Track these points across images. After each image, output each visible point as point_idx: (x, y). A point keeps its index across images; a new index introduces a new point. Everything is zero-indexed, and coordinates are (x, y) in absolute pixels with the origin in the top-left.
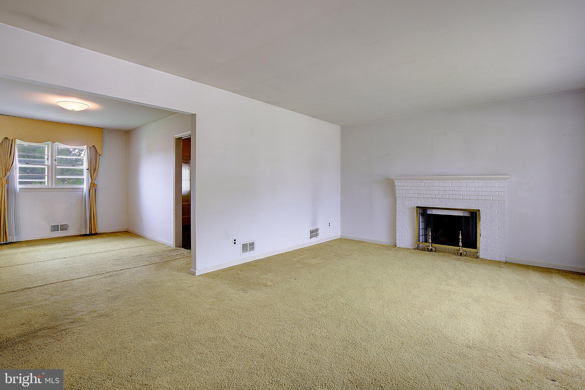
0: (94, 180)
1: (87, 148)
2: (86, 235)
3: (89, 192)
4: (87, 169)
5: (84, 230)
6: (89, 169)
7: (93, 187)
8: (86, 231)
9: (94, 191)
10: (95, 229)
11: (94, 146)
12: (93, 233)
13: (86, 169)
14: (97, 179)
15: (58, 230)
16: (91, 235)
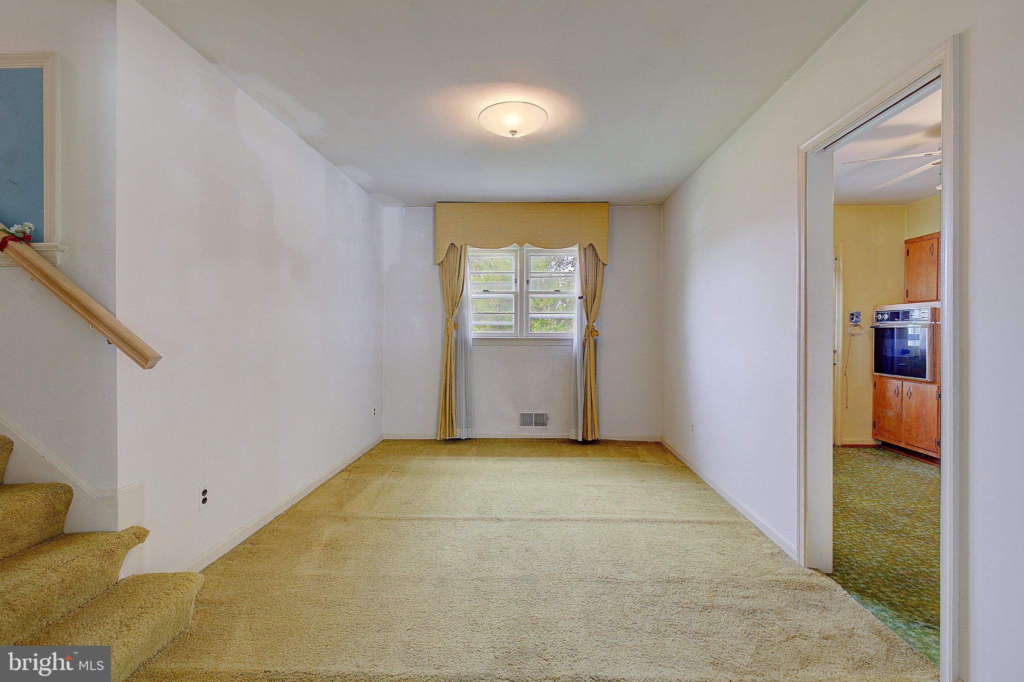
0: (592, 321)
1: (580, 249)
2: (575, 442)
3: (584, 351)
4: (579, 298)
5: (573, 431)
6: (582, 297)
7: (591, 337)
8: (577, 435)
9: (592, 344)
10: (593, 430)
11: (592, 245)
12: (590, 439)
13: (577, 298)
14: (599, 319)
15: (530, 424)
16: (585, 442)
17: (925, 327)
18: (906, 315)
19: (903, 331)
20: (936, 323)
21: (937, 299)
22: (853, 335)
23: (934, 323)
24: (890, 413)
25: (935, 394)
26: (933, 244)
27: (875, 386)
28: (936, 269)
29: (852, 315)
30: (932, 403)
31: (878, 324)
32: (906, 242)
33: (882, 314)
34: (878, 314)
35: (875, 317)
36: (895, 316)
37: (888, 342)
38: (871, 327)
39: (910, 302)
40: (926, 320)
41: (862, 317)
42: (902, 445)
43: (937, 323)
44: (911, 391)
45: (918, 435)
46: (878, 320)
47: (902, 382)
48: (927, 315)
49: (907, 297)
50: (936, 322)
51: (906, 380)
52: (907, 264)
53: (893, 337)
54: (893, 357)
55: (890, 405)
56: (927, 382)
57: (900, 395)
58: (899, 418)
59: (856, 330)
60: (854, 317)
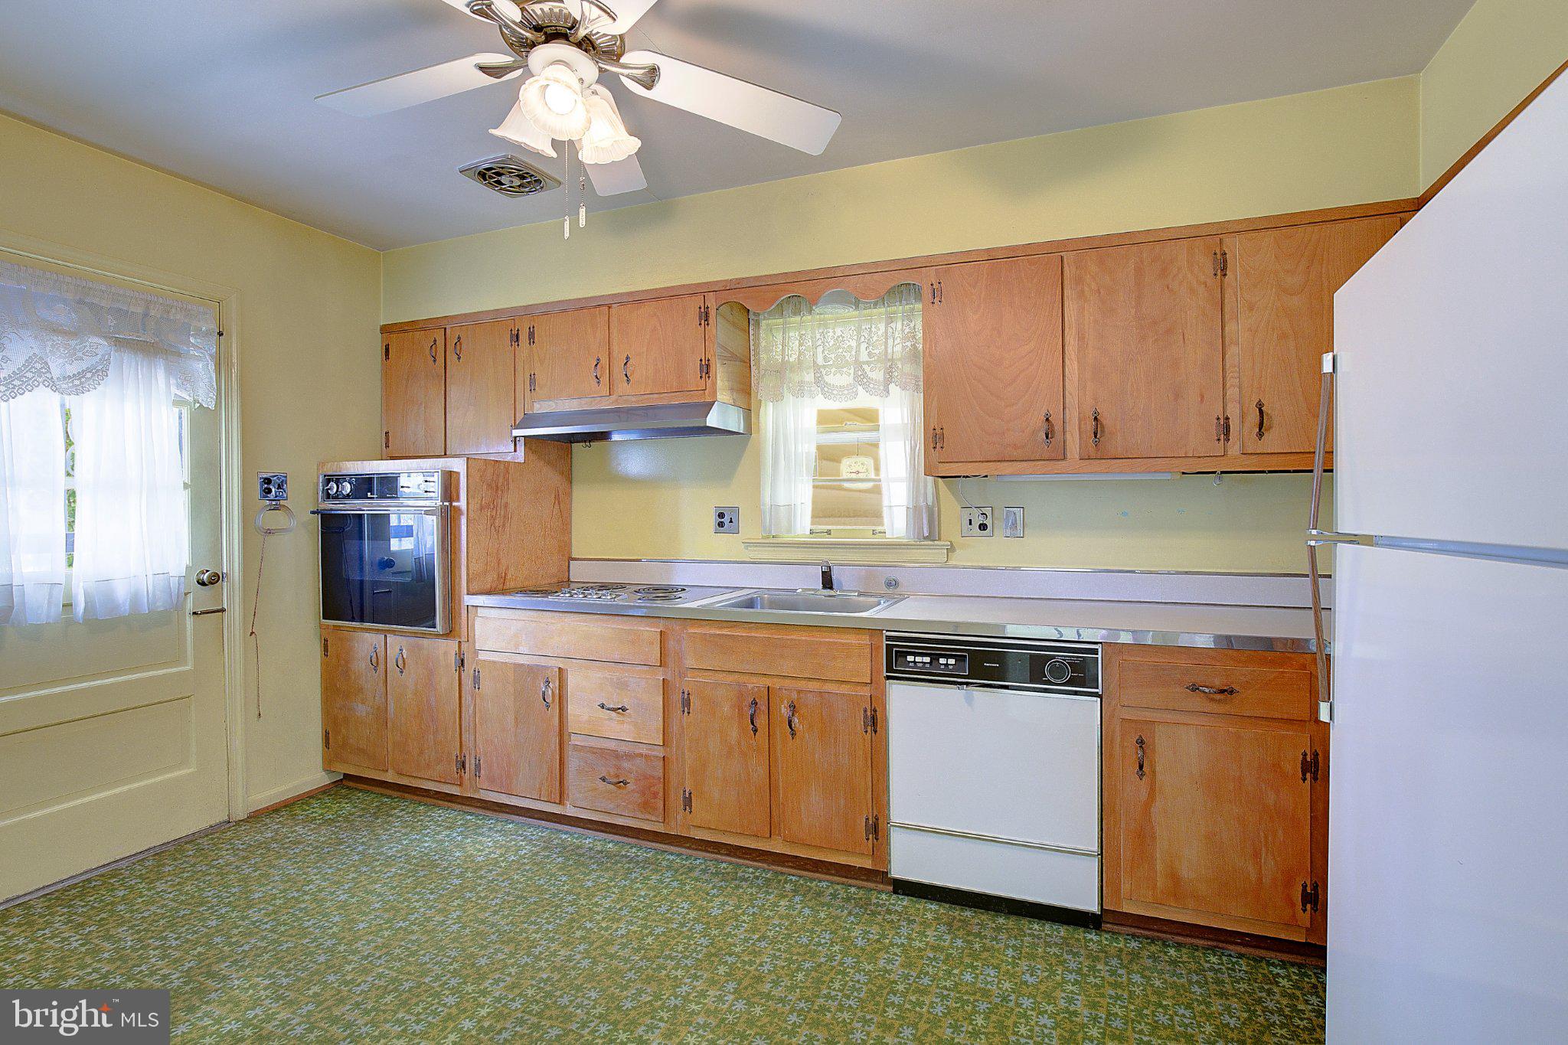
17: (427, 513)
18: (388, 486)
19: (380, 521)
20: (451, 504)
21: (445, 454)
22: (269, 532)
23: (447, 504)
24: (361, 710)
25: (452, 659)
26: (435, 341)
27: (326, 649)
28: (443, 392)
29: (268, 481)
30: (446, 679)
31: (329, 505)
32: (386, 330)
33: (337, 482)
34: (329, 481)
35: (321, 488)
36: (365, 486)
37: (351, 546)
38: (313, 513)
39: (393, 458)
40: (431, 498)
41: (289, 487)
42: (390, 777)
43: (454, 504)
44: (405, 656)
45: (421, 752)
46: (328, 496)
47: (386, 636)
48: (436, 486)
49: (387, 446)
50: (451, 502)
51: (393, 632)
52: (387, 375)
53: (361, 538)
54: (362, 582)
55: (361, 690)
56: (438, 636)
57: (381, 667)
58: (381, 716)
59: (278, 519)
60: (270, 487)
